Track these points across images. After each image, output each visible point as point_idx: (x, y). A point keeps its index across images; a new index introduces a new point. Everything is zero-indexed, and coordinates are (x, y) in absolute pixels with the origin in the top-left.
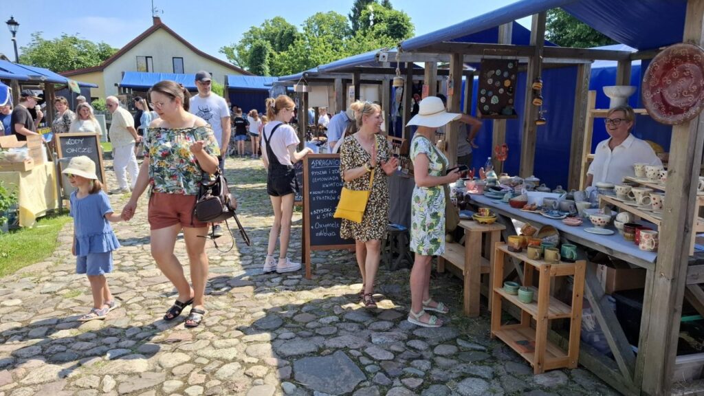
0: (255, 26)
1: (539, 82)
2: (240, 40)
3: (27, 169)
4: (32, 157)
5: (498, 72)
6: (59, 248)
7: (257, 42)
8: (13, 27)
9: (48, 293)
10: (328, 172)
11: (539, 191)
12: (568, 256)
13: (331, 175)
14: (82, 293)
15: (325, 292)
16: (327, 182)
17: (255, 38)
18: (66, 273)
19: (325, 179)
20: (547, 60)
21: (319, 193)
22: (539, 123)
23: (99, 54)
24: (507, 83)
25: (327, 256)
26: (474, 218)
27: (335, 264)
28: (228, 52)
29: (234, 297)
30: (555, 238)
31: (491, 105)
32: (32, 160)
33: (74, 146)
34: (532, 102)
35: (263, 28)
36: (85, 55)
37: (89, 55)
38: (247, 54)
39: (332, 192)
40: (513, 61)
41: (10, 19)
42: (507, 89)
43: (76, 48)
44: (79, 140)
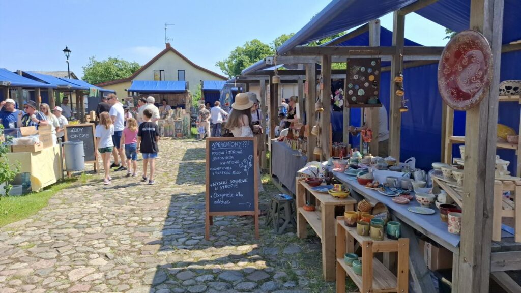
0: (239, 47)
1: (399, 76)
2: (229, 56)
3: (36, 150)
4: (42, 141)
5: (363, 69)
6: (44, 208)
7: (240, 58)
8: (67, 53)
9: (13, 245)
10: (225, 153)
11: (390, 170)
12: (392, 233)
13: (228, 155)
14: (36, 246)
15: (215, 252)
16: (224, 161)
17: (239, 54)
18: (36, 229)
19: (223, 158)
20: (406, 58)
21: (218, 169)
22: (402, 110)
23: (131, 70)
24: (372, 78)
25: (233, 219)
26: (329, 193)
27: (236, 227)
28: (221, 65)
29: (141, 254)
30: (384, 215)
31: (358, 96)
32: (42, 144)
33: (77, 133)
34: (395, 93)
35: (244, 48)
36: (122, 70)
37: (125, 70)
38: (233, 66)
39: (228, 168)
40: (376, 60)
41: (65, 48)
42: (371, 83)
43: (117, 66)
44: (80, 129)
